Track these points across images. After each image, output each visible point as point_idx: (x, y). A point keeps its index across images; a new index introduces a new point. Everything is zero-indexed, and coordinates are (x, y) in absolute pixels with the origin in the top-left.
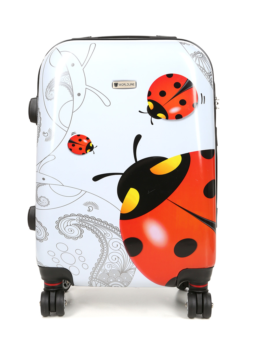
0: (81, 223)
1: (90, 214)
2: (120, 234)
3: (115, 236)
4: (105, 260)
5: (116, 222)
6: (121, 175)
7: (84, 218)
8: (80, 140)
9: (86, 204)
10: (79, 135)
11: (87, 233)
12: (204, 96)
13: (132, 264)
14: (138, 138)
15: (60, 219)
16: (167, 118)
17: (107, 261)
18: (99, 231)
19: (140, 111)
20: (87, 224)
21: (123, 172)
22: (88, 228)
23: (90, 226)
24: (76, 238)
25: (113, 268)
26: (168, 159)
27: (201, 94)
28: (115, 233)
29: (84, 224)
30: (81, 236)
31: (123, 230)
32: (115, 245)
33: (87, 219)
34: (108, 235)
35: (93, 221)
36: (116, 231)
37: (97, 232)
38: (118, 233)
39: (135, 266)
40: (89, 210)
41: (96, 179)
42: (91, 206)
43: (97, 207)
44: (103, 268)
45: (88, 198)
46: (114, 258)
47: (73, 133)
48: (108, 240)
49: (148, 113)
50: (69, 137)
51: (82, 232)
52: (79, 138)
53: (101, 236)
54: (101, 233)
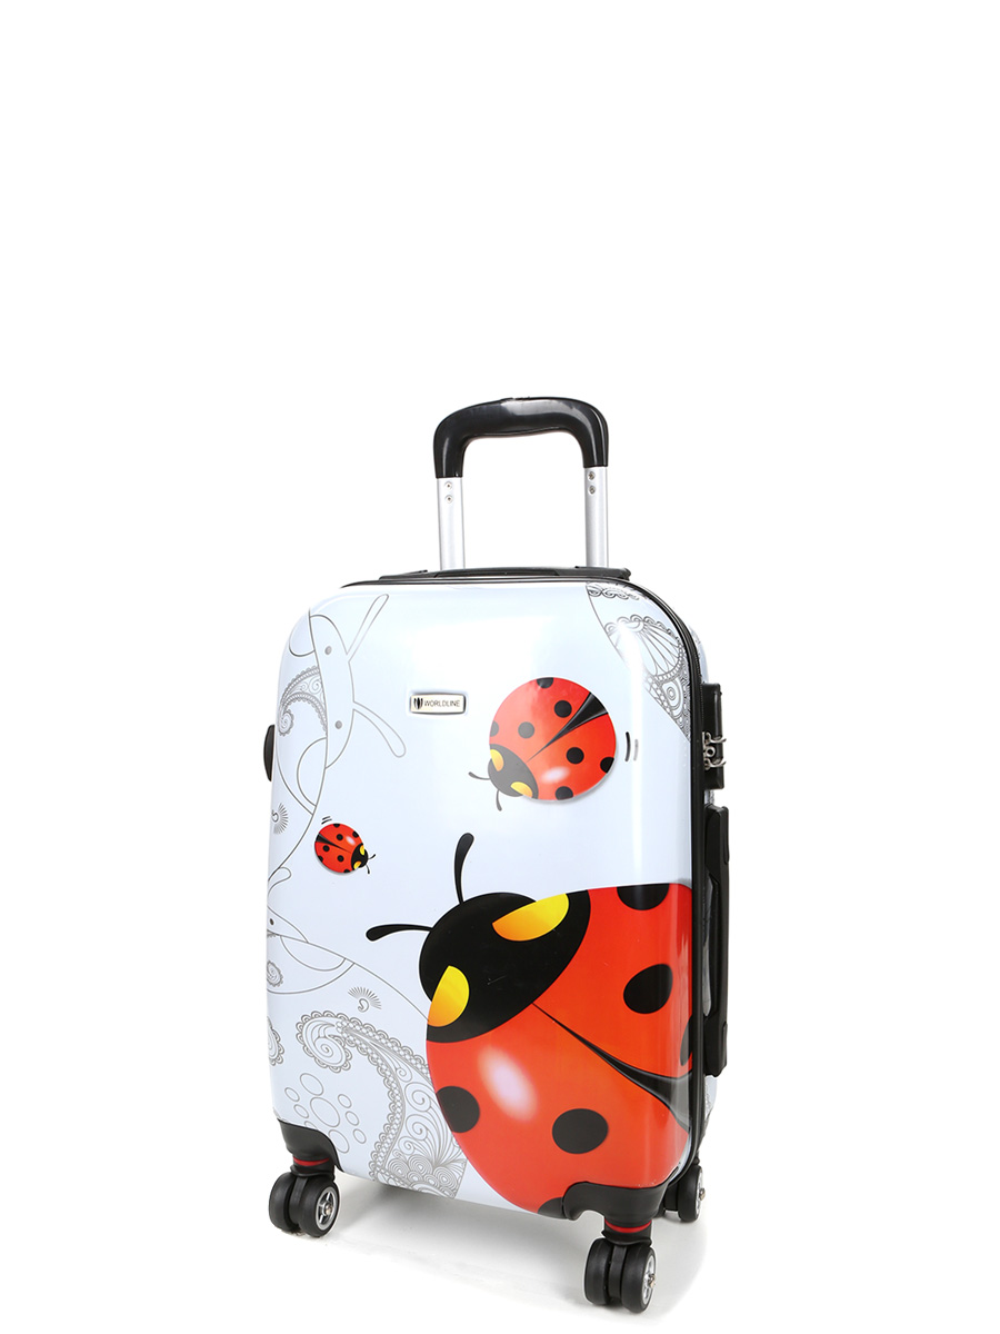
0: (345, 1035)
1: (364, 1018)
2: (429, 1076)
3: (417, 1077)
4: (399, 1129)
5: (420, 1045)
6: (428, 933)
7: (351, 1025)
8: (340, 837)
9: (354, 992)
10: (337, 825)
11: (359, 1060)
12: (636, 741)
13: (457, 1149)
14: (465, 843)
15: (305, 1019)
16: (535, 795)
17: (404, 1132)
18: (383, 1060)
19: (471, 774)
20: (359, 1039)
21: (432, 926)
22: (362, 1051)
23: (364, 1046)
24: (337, 1069)
25: (416, 1152)
26: (534, 901)
27: (627, 734)
28: (417, 1069)
29: (351, 1038)
30: (346, 1066)
31: (436, 1066)
32: (418, 1097)
33: (358, 1028)
34: (403, 1073)
35: (371, 1034)
36: (419, 1066)
37: (380, 1061)
38: (424, 1071)
39: (463, 1156)
40: (361, 1008)
41: (375, 934)
42: (365, 997)
43: (377, 1004)
44: (396, 1147)
45: (357, 978)
46: (417, 1127)
47: (325, 820)
48: (403, 1085)
49: (490, 781)
50: (317, 828)
51: (349, 1057)
52: (338, 831)
53: (388, 1073)
54: (387, 1066)
